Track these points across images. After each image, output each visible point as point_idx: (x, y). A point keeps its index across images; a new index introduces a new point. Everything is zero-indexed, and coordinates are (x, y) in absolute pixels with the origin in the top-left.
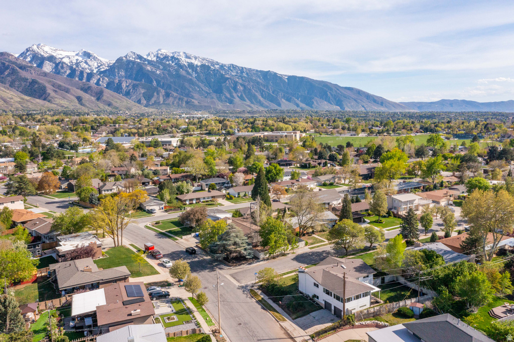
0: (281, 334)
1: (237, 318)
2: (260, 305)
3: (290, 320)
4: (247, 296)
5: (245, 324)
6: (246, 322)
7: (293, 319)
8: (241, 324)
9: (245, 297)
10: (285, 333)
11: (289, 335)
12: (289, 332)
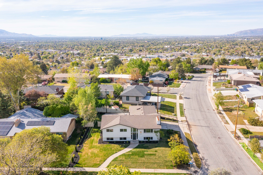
0: (193, 128)
1: (221, 142)
2: (197, 149)
3: (182, 132)
4: (206, 161)
5: (215, 137)
6: (214, 138)
7: (180, 132)
8: (218, 138)
9: (208, 160)
10: (191, 127)
11: (189, 127)
12: (188, 128)
